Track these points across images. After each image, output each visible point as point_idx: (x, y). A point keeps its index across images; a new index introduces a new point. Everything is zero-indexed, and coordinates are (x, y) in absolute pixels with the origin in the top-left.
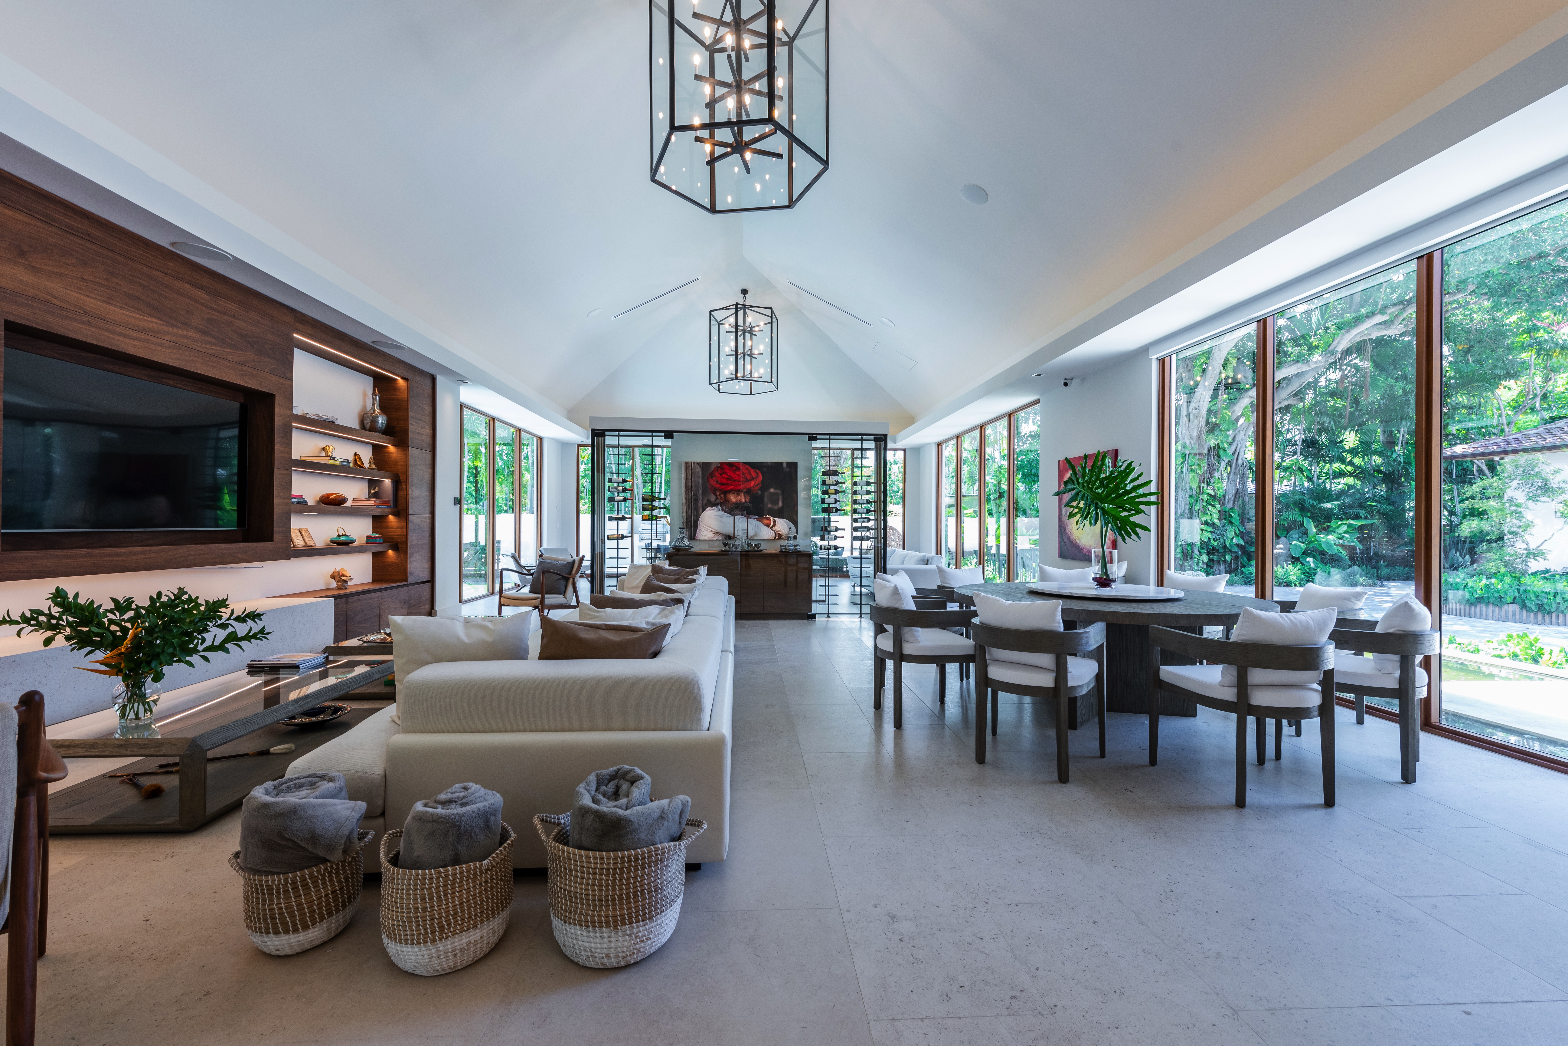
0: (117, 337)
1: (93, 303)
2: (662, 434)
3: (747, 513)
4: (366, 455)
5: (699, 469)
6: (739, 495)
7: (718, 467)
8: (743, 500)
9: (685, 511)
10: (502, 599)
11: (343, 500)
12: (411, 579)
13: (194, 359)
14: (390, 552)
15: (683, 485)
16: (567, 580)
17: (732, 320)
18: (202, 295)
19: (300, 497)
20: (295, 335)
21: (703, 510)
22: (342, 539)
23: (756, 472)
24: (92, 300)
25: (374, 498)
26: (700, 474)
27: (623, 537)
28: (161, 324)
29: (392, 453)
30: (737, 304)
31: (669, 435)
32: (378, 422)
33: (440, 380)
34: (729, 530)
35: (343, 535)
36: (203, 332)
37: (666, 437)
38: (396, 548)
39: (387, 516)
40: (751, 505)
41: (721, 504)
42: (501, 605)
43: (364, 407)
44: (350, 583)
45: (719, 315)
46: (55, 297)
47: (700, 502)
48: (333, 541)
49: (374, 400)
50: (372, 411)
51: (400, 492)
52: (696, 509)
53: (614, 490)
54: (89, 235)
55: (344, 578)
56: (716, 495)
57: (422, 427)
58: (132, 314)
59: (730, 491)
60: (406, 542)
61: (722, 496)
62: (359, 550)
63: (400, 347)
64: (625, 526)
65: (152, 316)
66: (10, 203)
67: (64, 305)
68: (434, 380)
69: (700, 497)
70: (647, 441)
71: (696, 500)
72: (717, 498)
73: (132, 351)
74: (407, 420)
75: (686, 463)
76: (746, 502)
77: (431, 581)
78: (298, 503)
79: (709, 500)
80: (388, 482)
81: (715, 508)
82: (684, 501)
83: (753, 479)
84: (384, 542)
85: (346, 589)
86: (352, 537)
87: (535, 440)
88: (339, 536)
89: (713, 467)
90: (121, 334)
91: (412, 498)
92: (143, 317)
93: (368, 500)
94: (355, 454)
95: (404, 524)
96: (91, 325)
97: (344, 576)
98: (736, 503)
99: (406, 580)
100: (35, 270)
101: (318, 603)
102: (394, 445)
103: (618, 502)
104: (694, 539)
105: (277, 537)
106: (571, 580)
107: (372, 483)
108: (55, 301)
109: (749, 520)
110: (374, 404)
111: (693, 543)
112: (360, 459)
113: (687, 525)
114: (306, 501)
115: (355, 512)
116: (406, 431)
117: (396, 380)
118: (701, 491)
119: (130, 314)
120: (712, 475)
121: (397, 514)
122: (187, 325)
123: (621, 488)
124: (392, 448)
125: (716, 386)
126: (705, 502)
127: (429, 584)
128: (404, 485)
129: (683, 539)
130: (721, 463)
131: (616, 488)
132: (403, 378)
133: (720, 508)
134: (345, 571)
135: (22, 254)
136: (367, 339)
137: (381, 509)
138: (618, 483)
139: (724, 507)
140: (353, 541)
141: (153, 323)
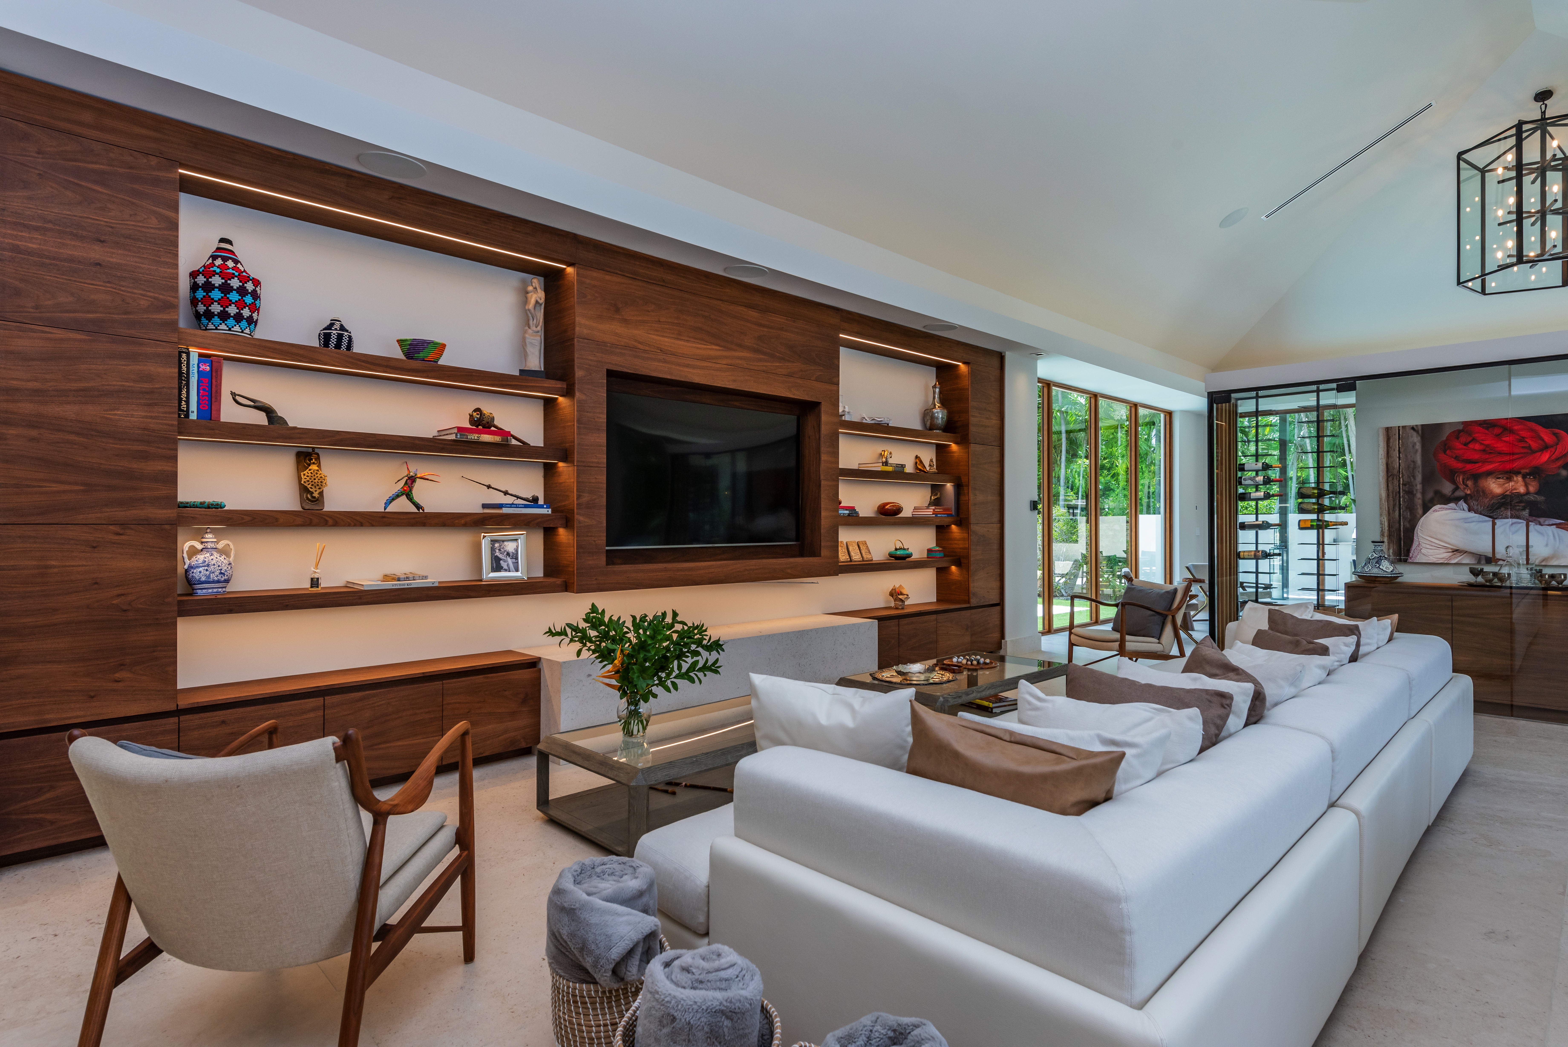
0: (685, 369)
1: (667, 342)
2: (1334, 385)
3: (1531, 515)
4: (928, 456)
5: (1416, 439)
6: (1509, 479)
7: (1459, 431)
8: (1522, 490)
9: (1385, 512)
10: (1072, 636)
11: (899, 510)
12: (974, 602)
13: (747, 378)
14: (953, 568)
15: (1382, 467)
16: (1165, 617)
17: (1510, 157)
18: (753, 314)
19: (852, 509)
20: (841, 335)
21: (1426, 509)
22: (898, 552)
23: (1555, 434)
24: (666, 339)
25: (935, 505)
26: (1418, 446)
27: (1266, 555)
28: (722, 350)
29: (954, 452)
30: (1519, 125)
31: (1346, 385)
32: (937, 418)
33: (1009, 356)
34: (1483, 545)
35: (900, 549)
36: (756, 351)
37: (1340, 389)
38: (958, 564)
39: (949, 526)
40: (1540, 498)
41: (1466, 499)
42: (1071, 645)
43: (926, 401)
44: (906, 603)
45: (1480, 157)
46: (639, 343)
47: (1419, 495)
48: (891, 555)
49: (934, 393)
50: (932, 406)
51: (963, 498)
52: (1411, 508)
53: (1249, 482)
54: (664, 281)
55: (900, 597)
56: (1453, 482)
57: (987, 418)
58: (697, 346)
59: (1489, 474)
60: (967, 557)
61: (1469, 483)
62: (919, 565)
63: (951, 327)
64: (1269, 539)
65: (712, 343)
66: (609, 269)
67: (647, 348)
68: (1001, 357)
69: (1419, 487)
70: (1310, 400)
71: (1410, 493)
72: (1457, 488)
73: (697, 379)
74: (966, 411)
75: (1388, 430)
76: (1528, 493)
77: (1000, 604)
78: (849, 515)
79: (1437, 493)
80: (949, 486)
81: (1452, 505)
82: (1384, 495)
83: (1546, 447)
84: (945, 556)
85: (903, 609)
86: (910, 551)
87: (1162, 416)
88: (896, 549)
89: (1447, 432)
90: (688, 366)
91: (975, 504)
92: (705, 346)
93: (928, 507)
94: (917, 457)
95: (966, 535)
96: (665, 361)
97: (902, 594)
98: (1504, 496)
99: (969, 602)
100: (625, 322)
101: (861, 624)
102: (956, 443)
103: (1257, 500)
104: (1405, 561)
105: (824, 552)
106: (1170, 617)
107: (935, 489)
108: (640, 346)
109: (1532, 526)
110: (934, 398)
111: (1401, 568)
112: (921, 462)
113: (1390, 536)
114: (857, 513)
115: (914, 522)
116: (966, 426)
117: (958, 366)
118: (1419, 478)
119: (694, 345)
120: (1446, 446)
121: (959, 524)
122: (741, 346)
123: (1260, 479)
124: (954, 447)
125: (1477, 285)
126: (1430, 495)
127: (998, 608)
128: (965, 488)
129: (1379, 560)
130: (1466, 424)
131: (1252, 479)
132: (964, 363)
133: (1465, 506)
134: (903, 588)
135: (617, 310)
136: (918, 326)
137: (944, 519)
138: (1257, 471)
139: (1474, 503)
140: (910, 556)
141: (712, 350)
